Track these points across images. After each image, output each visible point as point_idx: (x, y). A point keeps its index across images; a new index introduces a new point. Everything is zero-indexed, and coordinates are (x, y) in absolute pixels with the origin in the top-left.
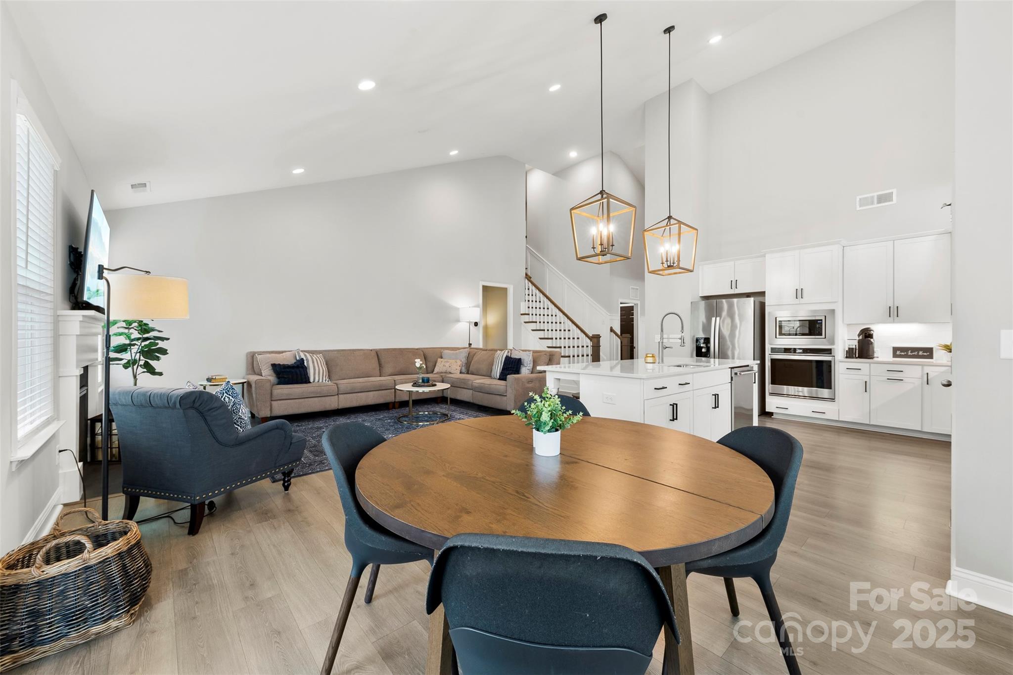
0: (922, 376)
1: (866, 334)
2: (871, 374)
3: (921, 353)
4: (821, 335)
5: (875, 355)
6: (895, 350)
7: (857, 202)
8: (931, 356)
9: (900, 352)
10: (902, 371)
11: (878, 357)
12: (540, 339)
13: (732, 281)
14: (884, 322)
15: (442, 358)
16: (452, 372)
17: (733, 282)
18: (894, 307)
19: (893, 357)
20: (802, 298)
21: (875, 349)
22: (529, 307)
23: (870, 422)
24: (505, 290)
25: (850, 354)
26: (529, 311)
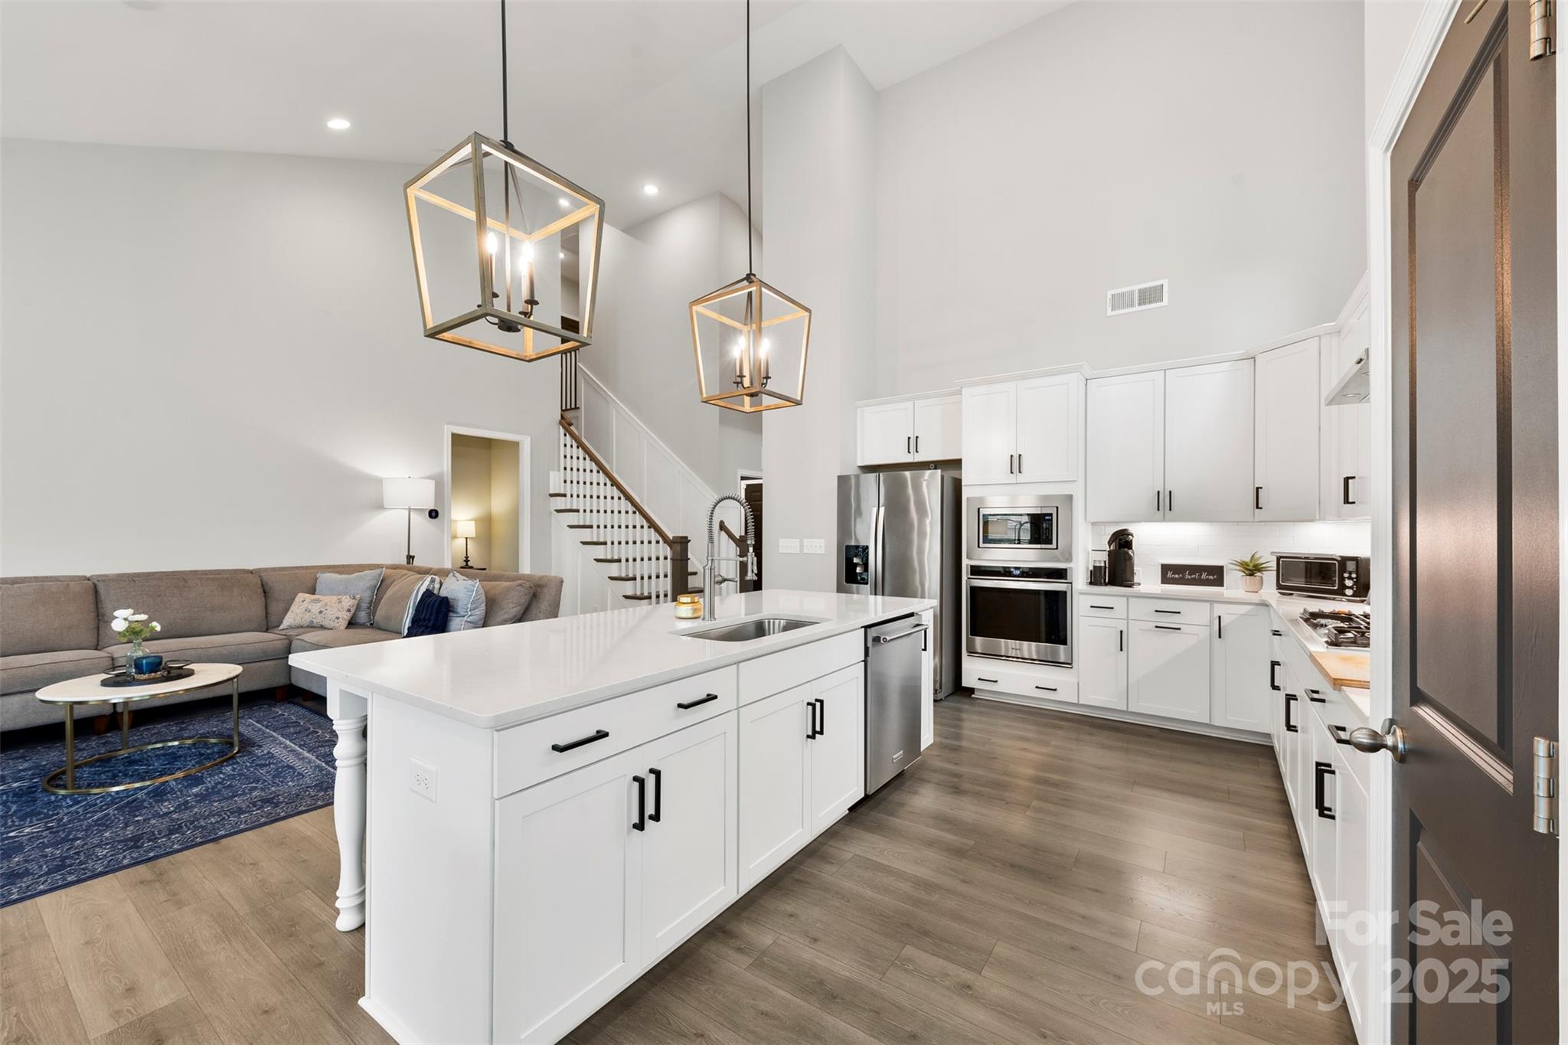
0: (1211, 621)
1: (1120, 540)
2: (1130, 618)
3: (1204, 576)
4: (1051, 543)
5: (1136, 580)
6: (1166, 569)
7: (1108, 301)
8: (1219, 582)
9: (1173, 573)
10: (1179, 613)
11: (1139, 584)
12: (584, 543)
13: (909, 438)
14: (1149, 519)
15: (313, 591)
16: (326, 624)
17: (911, 440)
18: (1164, 491)
19: (1162, 583)
20: (1020, 472)
21: (1136, 568)
22: (565, 482)
23: (1127, 708)
24: (515, 446)
25: (1097, 577)
26: (565, 487)
